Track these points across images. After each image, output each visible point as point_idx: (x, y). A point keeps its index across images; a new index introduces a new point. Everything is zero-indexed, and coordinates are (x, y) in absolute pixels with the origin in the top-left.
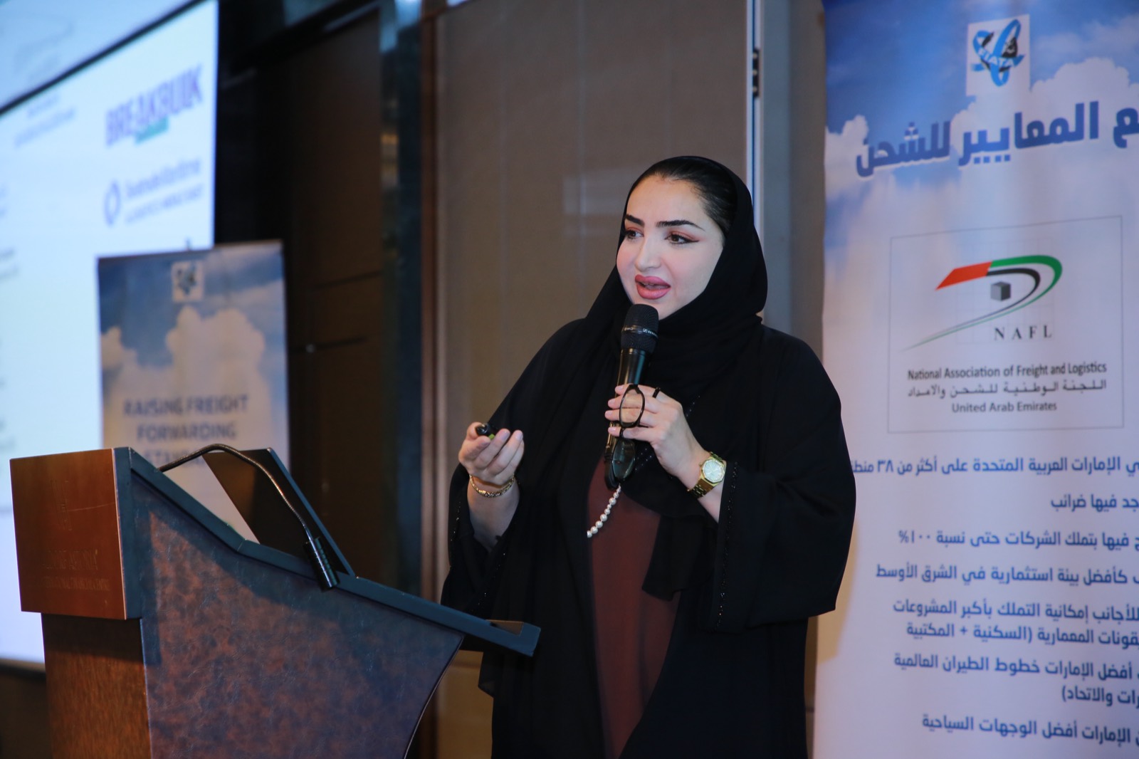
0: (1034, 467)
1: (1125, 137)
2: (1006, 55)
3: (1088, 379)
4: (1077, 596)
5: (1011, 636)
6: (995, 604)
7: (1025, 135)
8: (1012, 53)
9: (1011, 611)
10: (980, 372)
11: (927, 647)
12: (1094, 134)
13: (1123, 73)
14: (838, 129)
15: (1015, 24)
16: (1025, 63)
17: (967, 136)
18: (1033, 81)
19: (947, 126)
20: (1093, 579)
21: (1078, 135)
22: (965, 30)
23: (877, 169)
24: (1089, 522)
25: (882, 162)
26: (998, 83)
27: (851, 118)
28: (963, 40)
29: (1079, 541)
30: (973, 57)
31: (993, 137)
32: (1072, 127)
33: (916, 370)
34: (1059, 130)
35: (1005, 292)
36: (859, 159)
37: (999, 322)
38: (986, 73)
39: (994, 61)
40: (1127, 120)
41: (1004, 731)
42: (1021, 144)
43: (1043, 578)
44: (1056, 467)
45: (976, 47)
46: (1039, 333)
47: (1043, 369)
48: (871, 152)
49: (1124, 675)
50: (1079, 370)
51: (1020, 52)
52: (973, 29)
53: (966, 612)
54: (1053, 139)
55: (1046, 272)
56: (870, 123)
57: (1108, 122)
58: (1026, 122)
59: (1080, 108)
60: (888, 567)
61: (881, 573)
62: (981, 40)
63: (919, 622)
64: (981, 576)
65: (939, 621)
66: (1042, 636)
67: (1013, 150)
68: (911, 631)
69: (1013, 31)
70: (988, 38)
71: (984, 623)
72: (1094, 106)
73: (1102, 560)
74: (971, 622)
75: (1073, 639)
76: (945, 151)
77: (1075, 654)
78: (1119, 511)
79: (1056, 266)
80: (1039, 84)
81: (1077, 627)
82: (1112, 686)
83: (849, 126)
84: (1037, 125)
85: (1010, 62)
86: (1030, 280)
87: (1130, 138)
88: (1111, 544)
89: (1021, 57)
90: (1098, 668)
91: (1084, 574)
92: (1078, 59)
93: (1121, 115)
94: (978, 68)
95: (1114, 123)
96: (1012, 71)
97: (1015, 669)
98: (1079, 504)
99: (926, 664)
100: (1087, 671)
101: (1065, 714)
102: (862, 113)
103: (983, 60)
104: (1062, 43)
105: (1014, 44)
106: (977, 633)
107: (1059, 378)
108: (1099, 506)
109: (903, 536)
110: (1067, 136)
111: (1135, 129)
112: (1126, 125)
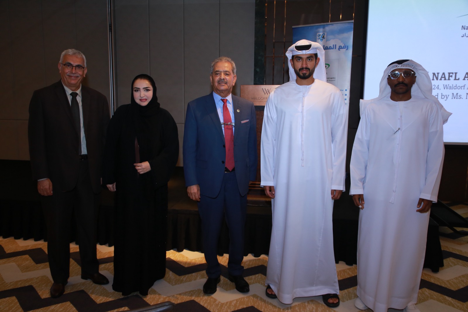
1: (340, 49)
2: (322, 38)
3: (333, 79)
7: (325, 48)
8: (323, 37)
12: (335, 48)
15: (324, 34)
16: (325, 39)
18: (327, 41)
21: (333, 49)
22: (316, 34)
26: (321, 41)
28: (316, 35)
30: (318, 38)
32: (332, 47)
34: (330, 48)
38: (319, 40)
39: (321, 38)
40: (340, 47)
45: (318, 36)
50: (331, 78)
51: (325, 37)
52: (318, 34)
54: (329, 49)
57: (337, 47)
58: (325, 47)
59: (333, 45)
62: (319, 35)
69: (324, 35)
70: (320, 35)
72: (336, 45)
79: (329, 65)
80: (327, 42)
84: (328, 47)
85: (323, 39)
87: (341, 50)
89: (325, 38)
92: (334, 39)
93: (339, 46)
94: (318, 39)
95: (338, 47)
96: (323, 40)
103: (319, 38)
104: (330, 37)
105: (324, 36)
110: (331, 49)
111: (342, 48)
112: (340, 48)
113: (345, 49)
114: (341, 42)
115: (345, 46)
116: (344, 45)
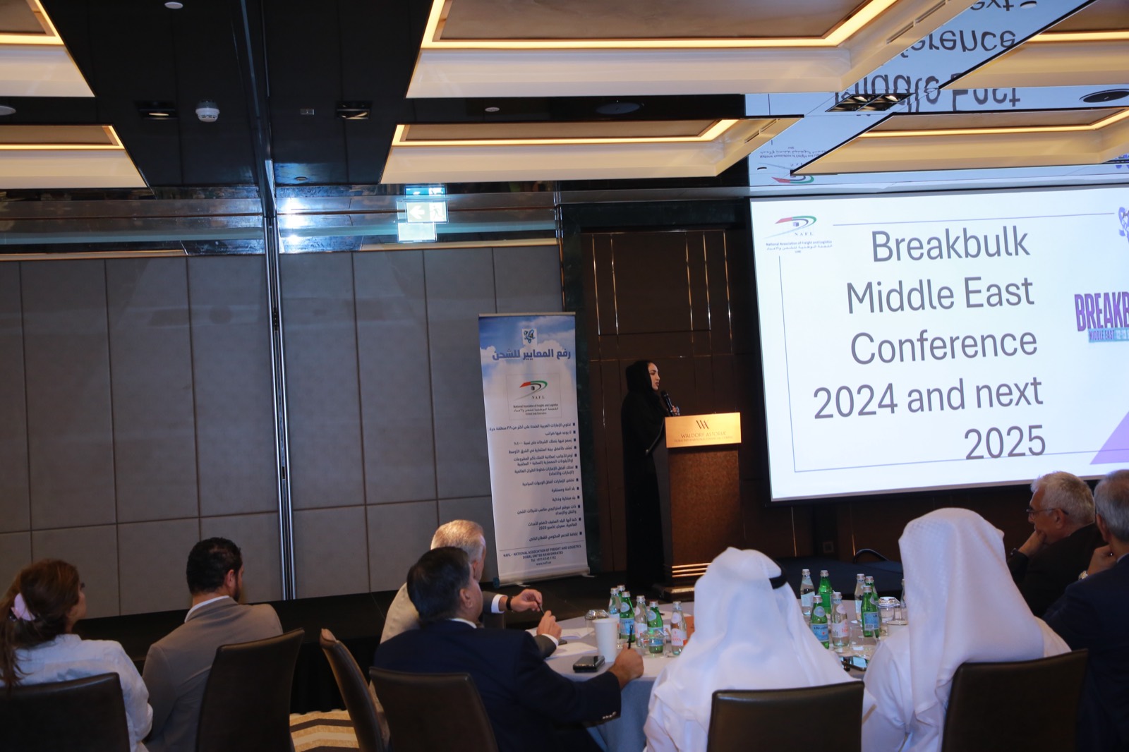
0: (541, 426)
3: (554, 407)
4: (552, 453)
5: (539, 463)
6: (536, 457)
8: (532, 336)
9: (539, 458)
10: (531, 406)
11: (523, 468)
12: (553, 356)
13: (558, 344)
14: (486, 349)
16: (536, 339)
17: (524, 354)
18: (538, 343)
19: (519, 351)
20: (556, 449)
21: (549, 356)
23: (500, 359)
24: (555, 437)
25: (501, 357)
26: (529, 342)
27: (490, 346)
29: (552, 442)
30: (524, 336)
31: (529, 354)
32: (548, 354)
33: (516, 405)
34: (545, 354)
35: (533, 388)
36: (493, 357)
37: (533, 395)
38: (527, 341)
39: (528, 338)
41: (539, 484)
42: (535, 356)
43: (544, 450)
44: (546, 426)
45: (525, 334)
46: (541, 397)
47: (543, 405)
48: (497, 355)
49: (564, 468)
50: (552, 405)
51: (534, 336)
52: (523, 330)
53: (531, 459)
54: (544, 356)
55: (543, 385)
56: (496, 347)
57: (555, 354)
58: (536, 352)
59: (549, 350)
60: (512, 451)
61: (510, 452)
63: (520, 463)
64: (533, 451)
65: (525, 462)
66: (545, 463)
67: (533, 357)
68: (519, 465)
69: (532, 332)
70: (527, 333)
71: (534, 461)
72: (552, 350)
73: (558, 445)
74: (532, 461)
75: (552, 462)
76: (519, 356)
77: (552, 465)
78: (562, 435)
79: (546, 384)
81: (553, 460)
82: (561, 471)
83: (489, 348)
84: (540, 353)
86: (539, 386)
87: (560, 358)
88: (560, 442)
89: (534, 338)
90: (558, 467)
91: (554, 448)
92: (548, 340)
93: (558, 353)
94: (525, 339)
96: (532, 340)
97: (540, 470)
98: (553, 434)
99: (523, 472)
100: (555, 468)
101: (550, 479)
102: (494, 345)
103: (526, 337)
104: (545, 336)
105: (532, 334)
106: (534, 464)
107: (547, 407)
108: (557, 434)
109: (515, 444)
110: (547, 356)
111: (561, 356)
112: (560, 355)
113: (567, 358)
114: (561, 345)
115: (566, 352)
116: (564, 350)
